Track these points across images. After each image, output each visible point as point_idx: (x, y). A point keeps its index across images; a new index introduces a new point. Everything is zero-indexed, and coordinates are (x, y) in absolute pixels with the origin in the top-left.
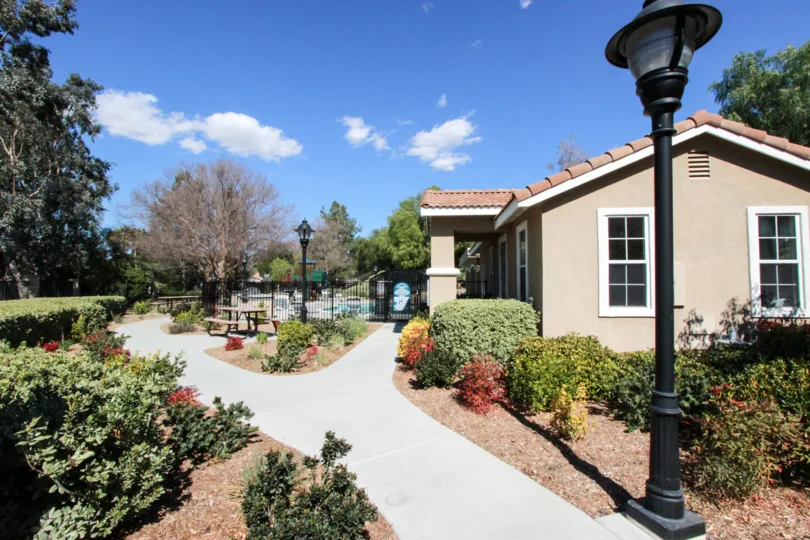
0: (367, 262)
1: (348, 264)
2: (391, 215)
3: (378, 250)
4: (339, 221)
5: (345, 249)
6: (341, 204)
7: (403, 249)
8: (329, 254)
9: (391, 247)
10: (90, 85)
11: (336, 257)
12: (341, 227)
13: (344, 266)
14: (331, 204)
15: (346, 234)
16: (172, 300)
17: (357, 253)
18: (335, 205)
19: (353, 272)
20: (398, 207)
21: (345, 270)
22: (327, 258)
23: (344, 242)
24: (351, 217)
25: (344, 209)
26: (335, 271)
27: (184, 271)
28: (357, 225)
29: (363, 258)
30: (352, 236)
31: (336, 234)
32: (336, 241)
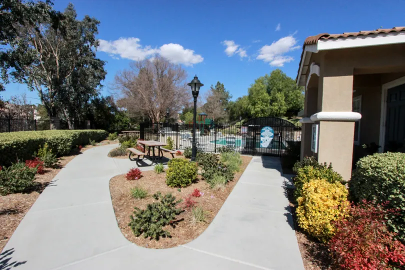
0: (235, 115)
1: (225, 115)
2: (250, 87)
3: (241, 108)
4: (220, 93)
5: (223, 108)
6: (221, 83)
7: (258, 108)
8: (215, 110)
9: (250, 106)
10: (94, 21)
11: (219, 112)
12: (221, 96)
13: (222, 117)
14: (216, 83)
15: (224, 99)
16: (128, 132)
17: (229, 111)
18: (219, 83)
19: (227, 120)
20: (254, 83)
21: (223, 119)
22: (214, 112)
23: (223, 104)
24: (226, 90)
25: (223, 86)
26: (218, 119)
27: (144, 118)
28: (229, 95)
29: (233, 113)
30: (227, 101)
31: (219, 99)
32: (218, 103)
